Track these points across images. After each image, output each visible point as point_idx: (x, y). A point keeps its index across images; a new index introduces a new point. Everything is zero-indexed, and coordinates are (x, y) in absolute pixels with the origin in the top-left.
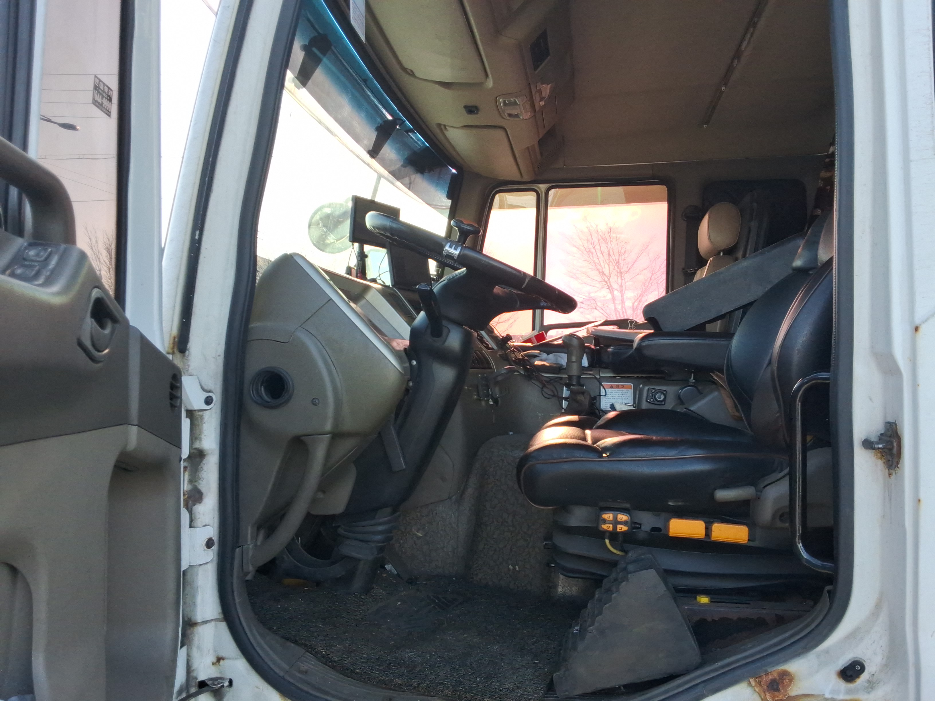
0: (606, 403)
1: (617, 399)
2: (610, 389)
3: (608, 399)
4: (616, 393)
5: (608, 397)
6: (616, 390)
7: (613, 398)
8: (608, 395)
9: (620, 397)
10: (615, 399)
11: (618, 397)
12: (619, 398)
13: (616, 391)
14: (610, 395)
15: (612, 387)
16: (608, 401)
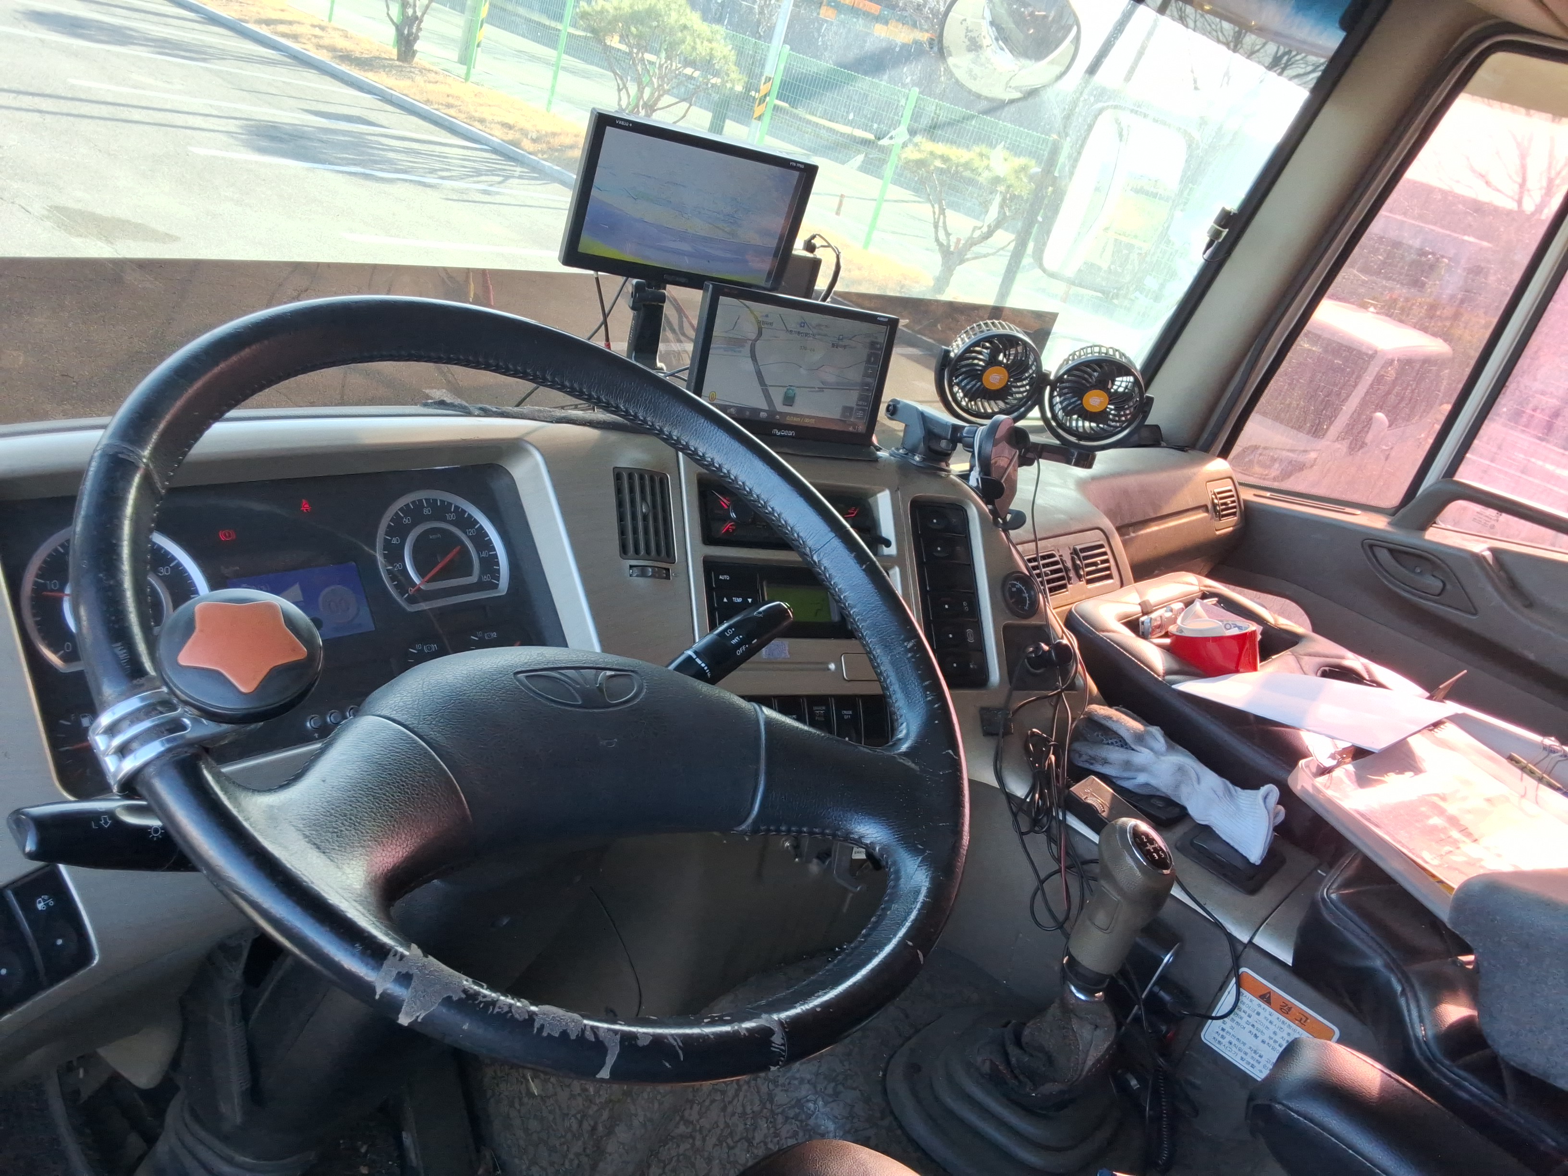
0: (1223, 1030)
1: (1263, 1042)
2: (1257, 1001)
3: (1234, 1025)
4: (1271, 1022)
5: (1239, 1020)
6: (1276, 1015)
7: (1254, 1031)
8: (1242, 1014)
9: (1275, 1042)
10: (1256, 1036)
11: (1271, 1038)
12: (1271, 1042)
13: (1270, 1018)
14: (1246, 1018)
15: (1266, 998)
16: (1232, 1028)
